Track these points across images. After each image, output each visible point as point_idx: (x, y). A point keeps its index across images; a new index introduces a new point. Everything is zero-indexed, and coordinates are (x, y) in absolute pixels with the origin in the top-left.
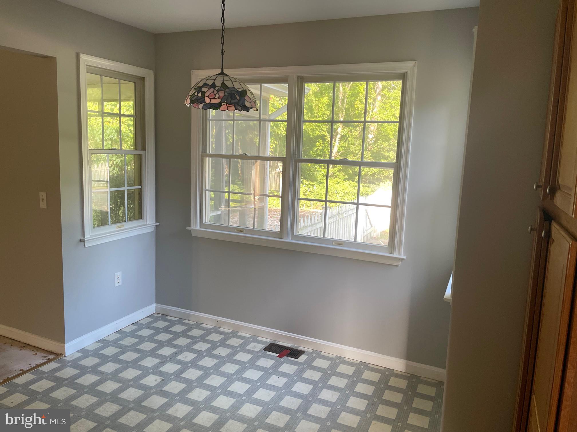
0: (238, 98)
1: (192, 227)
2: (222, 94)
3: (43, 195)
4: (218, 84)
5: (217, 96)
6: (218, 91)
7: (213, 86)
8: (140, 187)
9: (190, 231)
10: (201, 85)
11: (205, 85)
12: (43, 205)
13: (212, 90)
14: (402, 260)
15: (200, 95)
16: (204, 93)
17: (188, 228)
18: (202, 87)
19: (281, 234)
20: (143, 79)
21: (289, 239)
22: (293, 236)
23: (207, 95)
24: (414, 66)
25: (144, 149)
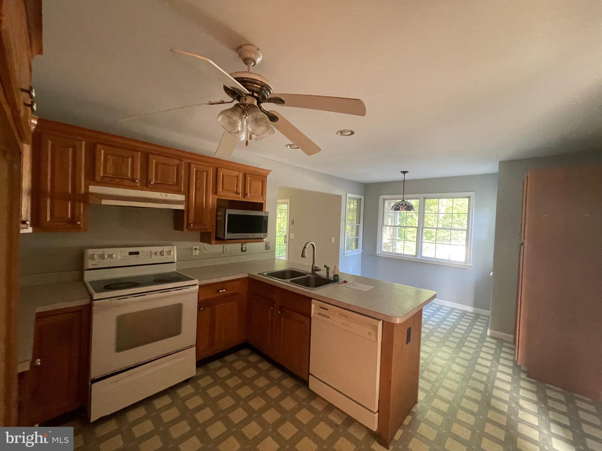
0: (410, 208)
1: (377, 252)
2: (405, 207)
3: (333, 238)
4: (404, 204)
5: (404, 208)
6: (404, 206)
7: (402, 205)
8: (358, 237)
9: (376, 254)
10: (398, 204)
11: (399, 204)
12: (333, 242)
13: (402, 206)
14: (471, 266)
15: (398, 207)
16: (399, 207)
17: (376, 253)
18: (398, 205)
19: (416, 256)
20: (361, 199)
21: (419, 258)
22: (421, 257)
23: (400, 207)
24: (474, 194)
25: (359, 223)
